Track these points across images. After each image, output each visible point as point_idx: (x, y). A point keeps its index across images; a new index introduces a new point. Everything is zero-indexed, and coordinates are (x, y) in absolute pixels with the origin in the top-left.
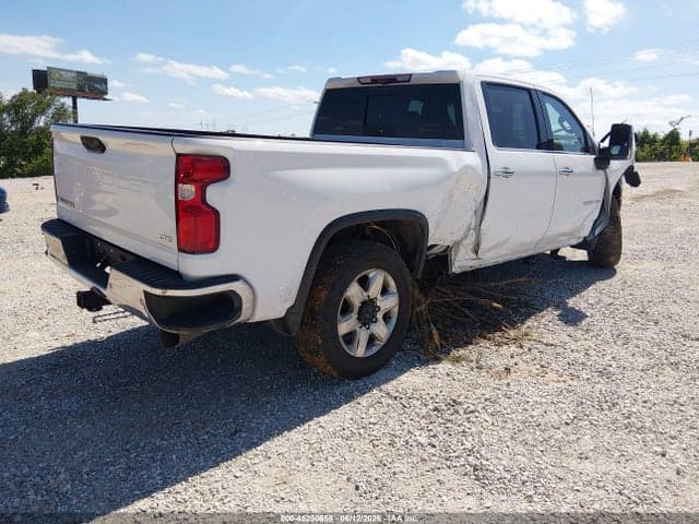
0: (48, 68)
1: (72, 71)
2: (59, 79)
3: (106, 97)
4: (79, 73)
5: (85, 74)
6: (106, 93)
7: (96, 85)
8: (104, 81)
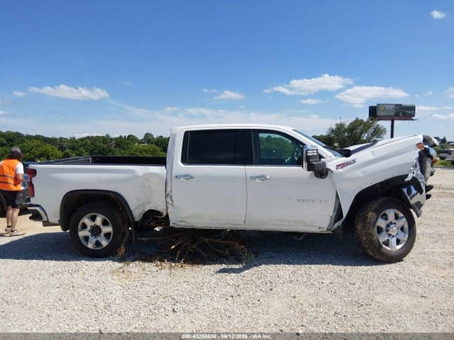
0: (378, 104)
1: (392, 105)
2: (383, 110)
3: (413, 118)
4: (396, 105)
5: (401, 105)
6: (414, 116)
7: (408, 112)
8: (413, 108)
